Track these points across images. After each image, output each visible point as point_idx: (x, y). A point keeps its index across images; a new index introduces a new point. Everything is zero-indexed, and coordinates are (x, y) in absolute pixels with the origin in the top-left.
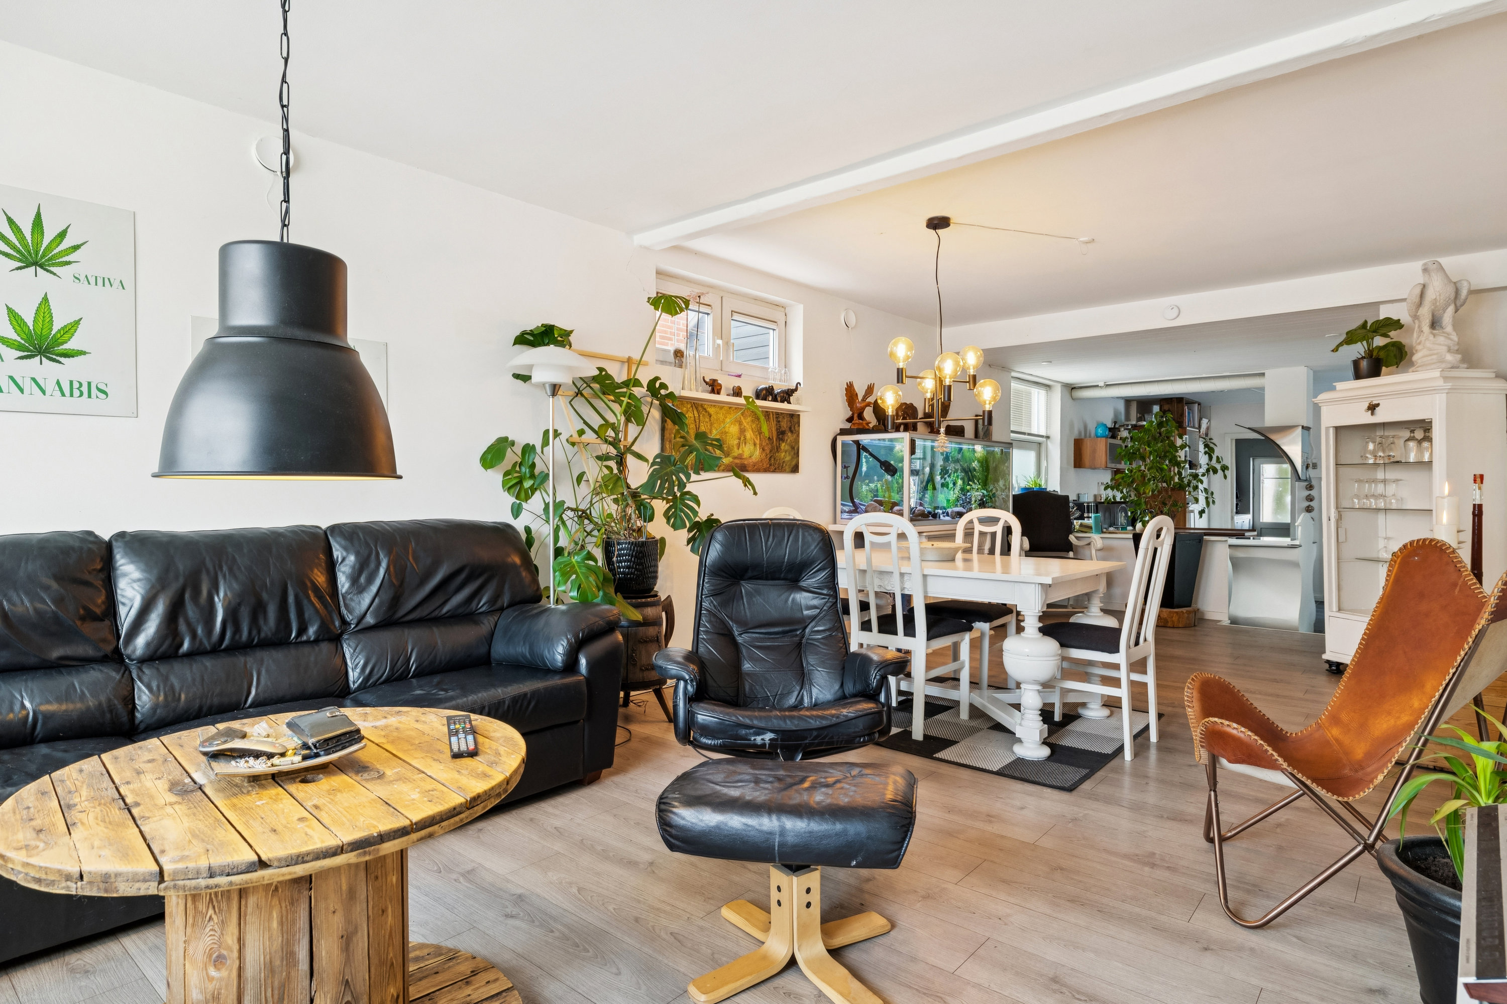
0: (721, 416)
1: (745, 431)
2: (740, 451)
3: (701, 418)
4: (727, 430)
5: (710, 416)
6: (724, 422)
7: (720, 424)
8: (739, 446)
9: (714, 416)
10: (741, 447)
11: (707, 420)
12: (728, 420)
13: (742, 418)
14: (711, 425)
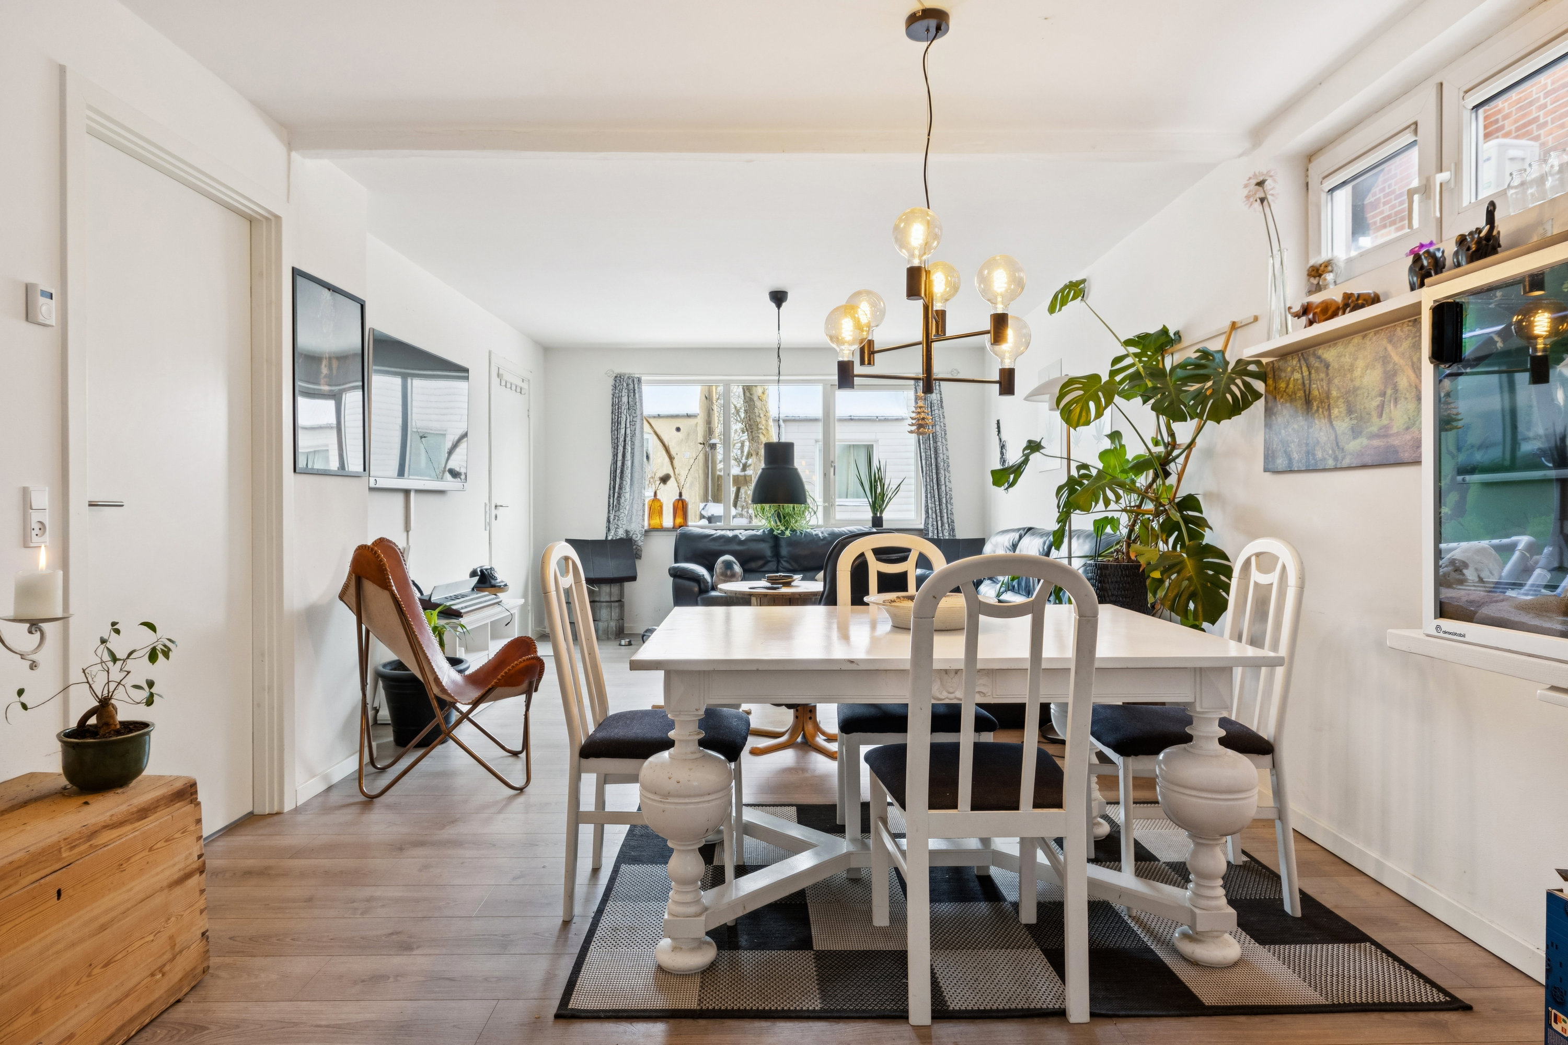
0: (1347, 360)
1: (1395, 373)
2: (1385, 421)
3: (1313, 375)
4: (1357, 383)
5: (1327, 366)
6: (1351, 369)
7: (1345, 374)
8: (1381, 408)
9: (1334, 365)
10: (1386, 410)
11: (1322, 375)
12: (1360, 364)
13: (1390, 347)
14: (1330, 382)
